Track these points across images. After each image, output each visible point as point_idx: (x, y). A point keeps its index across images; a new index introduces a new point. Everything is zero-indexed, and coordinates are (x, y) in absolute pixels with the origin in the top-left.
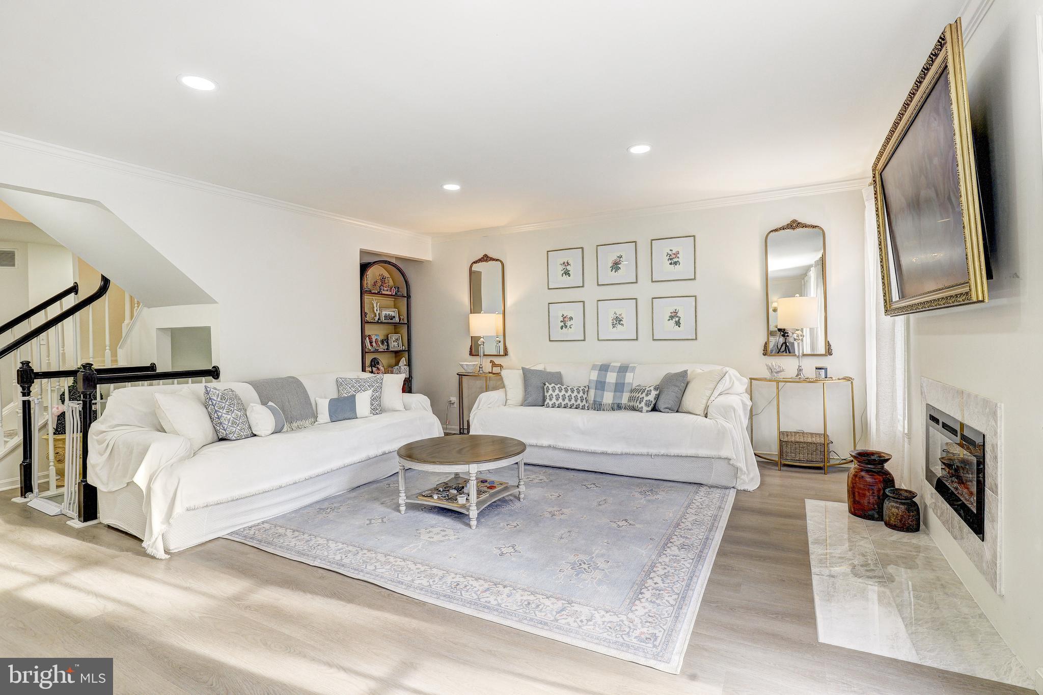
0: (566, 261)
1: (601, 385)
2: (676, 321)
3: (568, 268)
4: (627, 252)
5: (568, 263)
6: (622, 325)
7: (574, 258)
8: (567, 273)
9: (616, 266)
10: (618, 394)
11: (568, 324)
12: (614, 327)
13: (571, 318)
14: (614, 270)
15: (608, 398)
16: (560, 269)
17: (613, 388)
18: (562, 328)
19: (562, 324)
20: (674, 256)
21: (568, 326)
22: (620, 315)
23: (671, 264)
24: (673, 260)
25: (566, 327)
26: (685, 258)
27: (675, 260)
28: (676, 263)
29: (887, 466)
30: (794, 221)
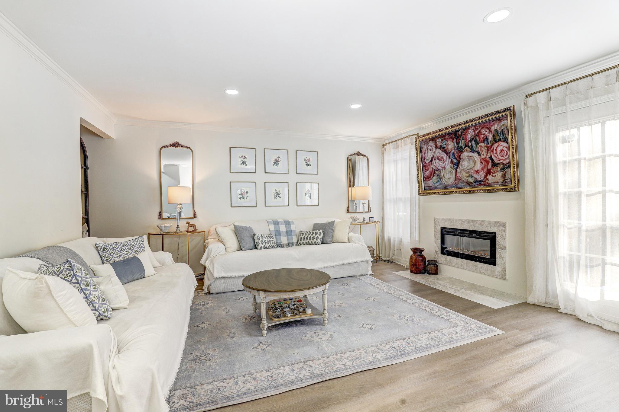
0: (244, 156)
1: (278, 233)
2: (309, 196)
3: (245, 160)
4: (283, 155)
5: (245, 157)
6: (280, 197)
7: (249, 154)
8: (244, 163)
9: (276, 162)
10: (290, 237)
11: (245, 196)
12: (275, 198)
13: (247, 193)
14: (275, 165)
15: (284, 240)
16: (239, 160)
17: (285, 234)
18: (240, 198)
19: (241, 196)
20: (308, 161)
21: (245, 198)
22: (279, 191)
23: (306, 165)
24: (307, 163)
25: (243, 198)
26: (313, 162)
27: (309, 163)
28: (309, 165)
29: (423, 253)
30: (359, 152)
